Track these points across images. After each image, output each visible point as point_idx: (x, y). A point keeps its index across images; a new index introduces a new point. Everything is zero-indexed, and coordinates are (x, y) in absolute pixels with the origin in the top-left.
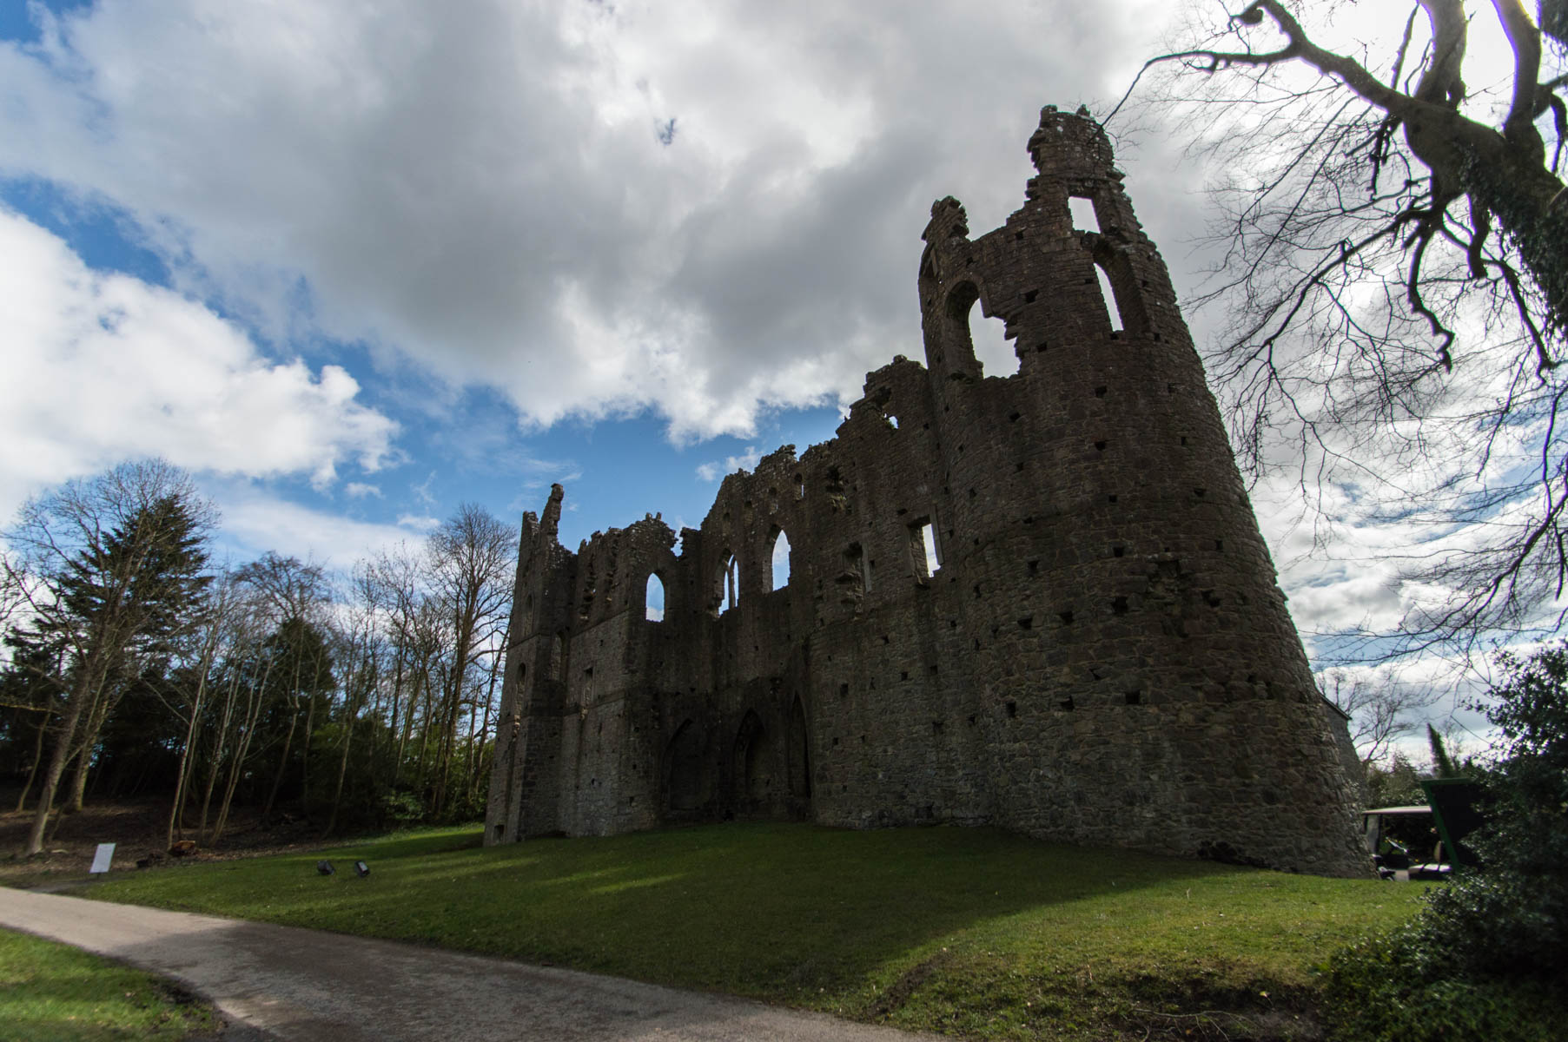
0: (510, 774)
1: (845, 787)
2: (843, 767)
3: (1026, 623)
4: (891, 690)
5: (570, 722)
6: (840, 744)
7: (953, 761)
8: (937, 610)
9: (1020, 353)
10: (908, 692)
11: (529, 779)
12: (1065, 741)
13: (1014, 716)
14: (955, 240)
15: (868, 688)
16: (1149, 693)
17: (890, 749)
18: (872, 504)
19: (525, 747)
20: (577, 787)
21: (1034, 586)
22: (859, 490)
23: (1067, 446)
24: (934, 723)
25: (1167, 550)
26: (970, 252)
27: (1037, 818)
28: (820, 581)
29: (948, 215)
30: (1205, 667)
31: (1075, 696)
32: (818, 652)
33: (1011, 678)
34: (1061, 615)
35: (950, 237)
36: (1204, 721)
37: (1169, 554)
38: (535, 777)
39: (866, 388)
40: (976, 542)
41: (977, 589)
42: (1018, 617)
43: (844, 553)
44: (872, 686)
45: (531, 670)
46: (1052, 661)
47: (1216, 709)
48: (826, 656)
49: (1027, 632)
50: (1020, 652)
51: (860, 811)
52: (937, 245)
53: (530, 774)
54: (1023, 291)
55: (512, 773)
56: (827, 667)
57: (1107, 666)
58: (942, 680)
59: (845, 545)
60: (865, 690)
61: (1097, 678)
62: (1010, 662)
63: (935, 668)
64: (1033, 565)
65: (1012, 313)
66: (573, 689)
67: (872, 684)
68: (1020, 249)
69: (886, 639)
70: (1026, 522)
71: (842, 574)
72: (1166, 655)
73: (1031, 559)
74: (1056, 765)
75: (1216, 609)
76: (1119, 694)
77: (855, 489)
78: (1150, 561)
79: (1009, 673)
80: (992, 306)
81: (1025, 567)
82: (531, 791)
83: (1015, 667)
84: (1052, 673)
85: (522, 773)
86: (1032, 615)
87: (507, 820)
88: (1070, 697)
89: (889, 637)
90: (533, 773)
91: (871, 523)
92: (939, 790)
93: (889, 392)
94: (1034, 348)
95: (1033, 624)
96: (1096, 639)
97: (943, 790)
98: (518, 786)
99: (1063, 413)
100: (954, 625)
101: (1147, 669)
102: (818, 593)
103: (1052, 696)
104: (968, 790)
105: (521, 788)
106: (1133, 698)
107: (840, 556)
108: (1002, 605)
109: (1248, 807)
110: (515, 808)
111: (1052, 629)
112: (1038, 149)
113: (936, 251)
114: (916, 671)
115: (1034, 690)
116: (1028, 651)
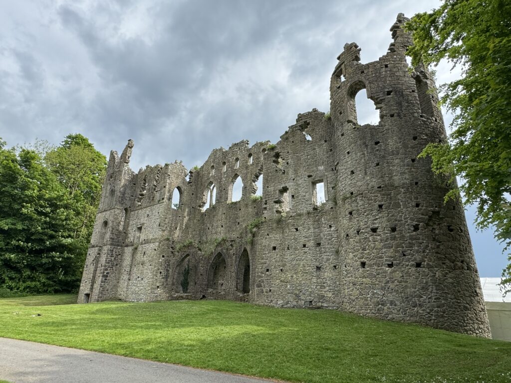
0: (95, 271)
1: (270, 290)
2: (270, 282)
3: (374, 230)
4: (297, 252)
5: (128, 251)
6: (270, 272)
7: (324, 283)
8: (323, 219)
9: (382, 117)
10: (305, 252)
11: (105, 274)
12: (389, 279)
13: (364, 267)
14: (355, 62)
15: (286, 249)
16: (426, 263)
17: (295, 276)
18: (296, 171)
19: (105, 259)
20: (129, 280)
21: (380, 215)
22: (289, 164)
23: (400, 159)
24: (317, 267)
25: (436, 207)
26: (363, 69)
27: (371, 310)
28: (266, 201)
29: (352, 51)
30: (447, 255)
31: (395, 262)
32: (262, 231)
33: (365, 252)
34: (391, 228)
35: (353, 60)
36: (445, 276)
37: (437, 208)
38: (108, 273)
39: (297, 121)
40: (352, 193)
41: (351, 213)
42: (371, 227)
43: (279, 190)
44: (288, 249)
45: (110, 224)
46: (385, 246)
47: (450, 272)
48: (266, 233)
49: (375, 234)
50: (370, 241)
51: (277, 300)
52: (345, 63)
53: (106, 272)
54: (387, 90)
55: (96, 270)
56: (266, 238)
57: (409, 251)
58: (323, 249)
59: (281, 187)
60: (284, 250)
61: (404, 255)
62: (365, 245)
63: (319, 244)
64: (380, 206)
65: (381, 98)
66: (130, 235)
67: (288, 248)
68: (386, 71)
69: (297, 230)
70: (378, 188)
71: (278, 199)
72: (433, 249)
73: (380, 203)
74: (383, 289)
75: (452, 233)
76: (413, 263)
77: (288, 163)
78: (429, 211)
79: (364, 249)
80: (372, 94)
81: (376, 206)
82: (106, 279)
83: (367, 247)
84: (385, 252)
85: (102, 271)
86: (378, 227)
87: (92, 292)
88: (392, 262)
89: (298, 229)
90: (107, 272)
91: (294, 179)
92: (316, 295)
93: (308, 124)
94: (388, 115)
95: (378, 230)
96: (406, 240)
97: (318, 295)
98: (99, 277)
99: (399, 144)
100: (331, 227)
101: (426, 254)
102: (265, 206)
103: (384, 261)
104: (330, 296)
105: (101, 278)
106: (418, 265)
107: (278, 191)
108: (364, 221)
109: (458, 311)
110: (97, 286)
111: (387, 233)
112: (396, 31)
113: (345, 65)
114: (311, 244)
115: (376, 257)
116: (374, 241)
